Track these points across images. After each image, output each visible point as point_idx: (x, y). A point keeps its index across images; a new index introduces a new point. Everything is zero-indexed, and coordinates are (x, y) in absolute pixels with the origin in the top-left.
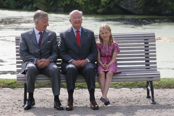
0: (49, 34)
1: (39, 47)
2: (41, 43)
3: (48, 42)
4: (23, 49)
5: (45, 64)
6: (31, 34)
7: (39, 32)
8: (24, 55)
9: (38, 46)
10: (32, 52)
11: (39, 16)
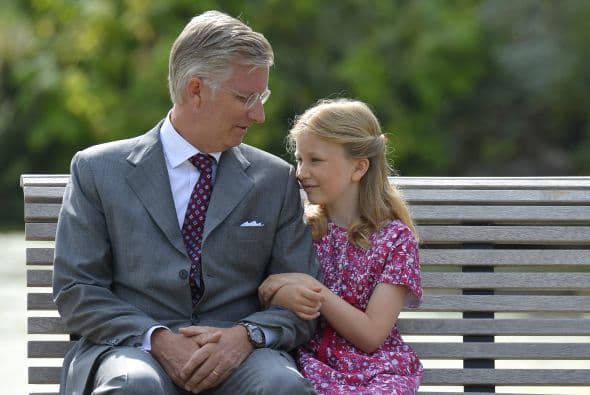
0: (257, 178)
1: (184, 251)
2: (201, 225)
3: (246, 224)
4: (77, 261)
5: (221, 357)
6: (137, 161)
7: (194, 152)
8: (82, 297)
9: (180, 245)
10: (138, 278)
11: (215, 46)
